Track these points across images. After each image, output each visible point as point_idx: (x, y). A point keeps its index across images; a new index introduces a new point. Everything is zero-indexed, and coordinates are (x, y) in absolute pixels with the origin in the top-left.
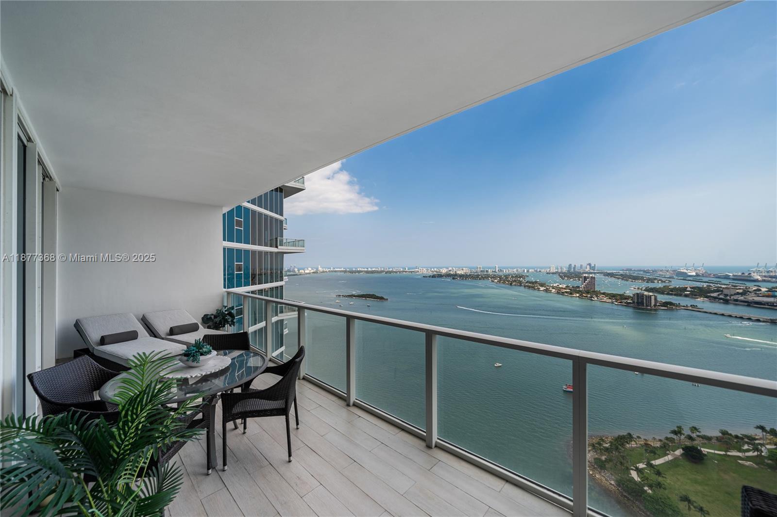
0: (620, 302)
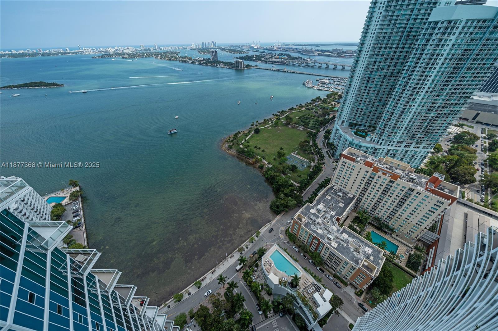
0: (229, 67)
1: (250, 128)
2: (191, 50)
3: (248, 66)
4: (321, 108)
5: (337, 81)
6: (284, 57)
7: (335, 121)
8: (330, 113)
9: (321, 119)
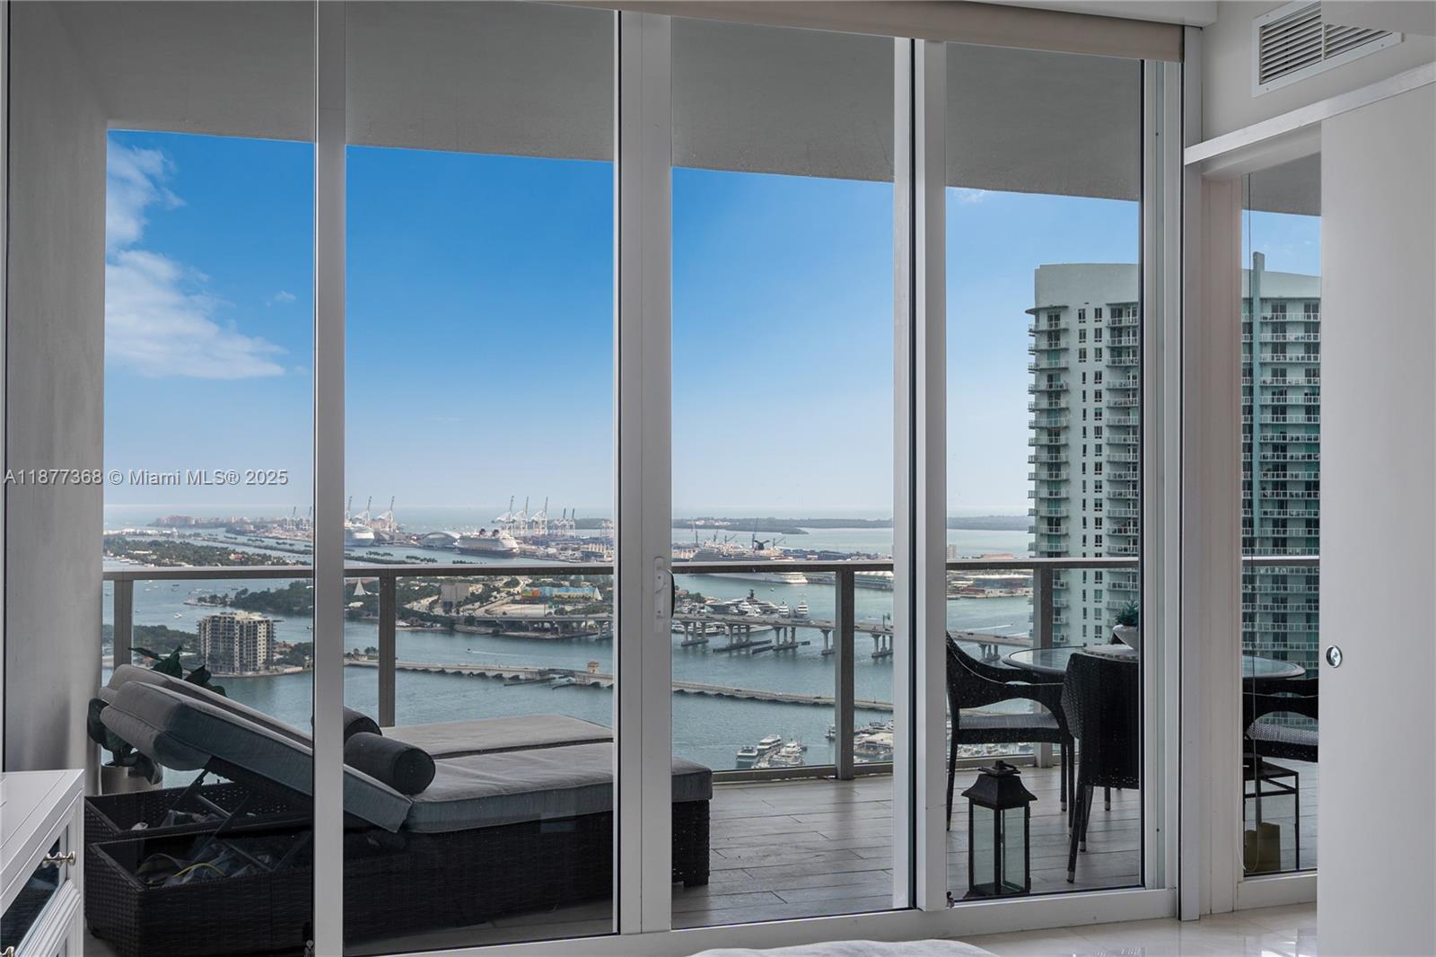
3: (302, 652)
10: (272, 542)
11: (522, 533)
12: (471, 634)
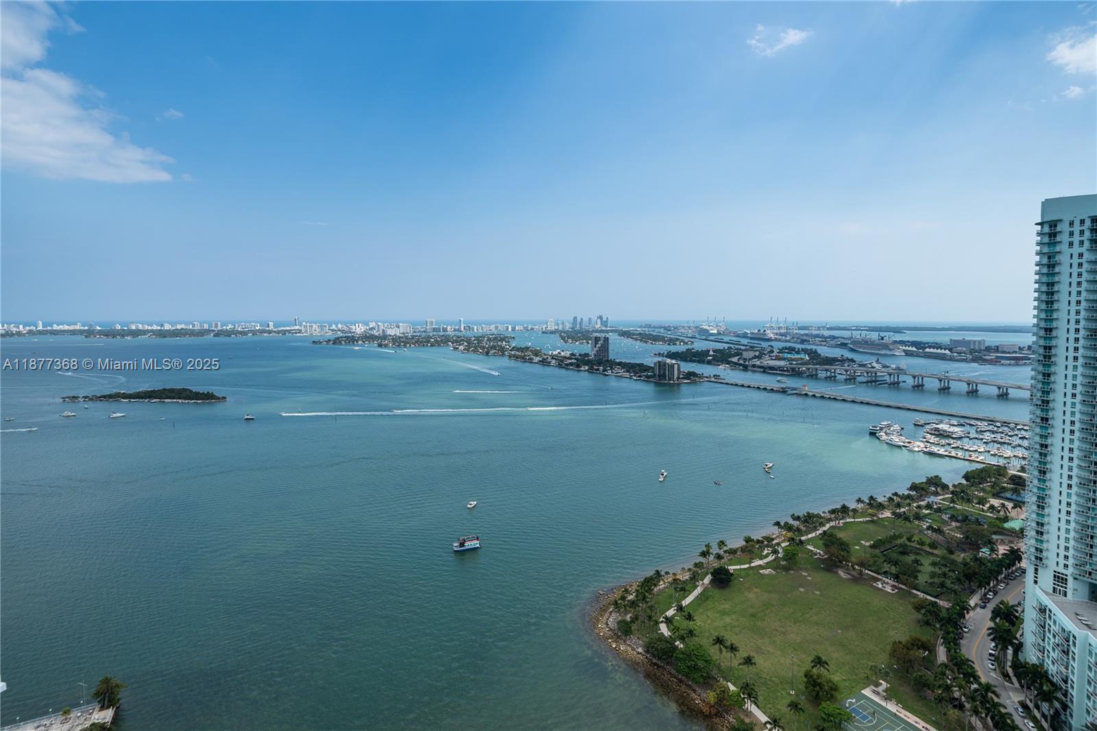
0: (639, 376)
1: (696, 565)
2: (543, 332)
3: (690, 375)
4: (953, 518)
5: (993, 432)
6: (799, 356)
7: (1024, 571)
8: (994, 537)
9: (961, 557)
10: (680, 334)
11: (776, 331)
12: (754, 371)
